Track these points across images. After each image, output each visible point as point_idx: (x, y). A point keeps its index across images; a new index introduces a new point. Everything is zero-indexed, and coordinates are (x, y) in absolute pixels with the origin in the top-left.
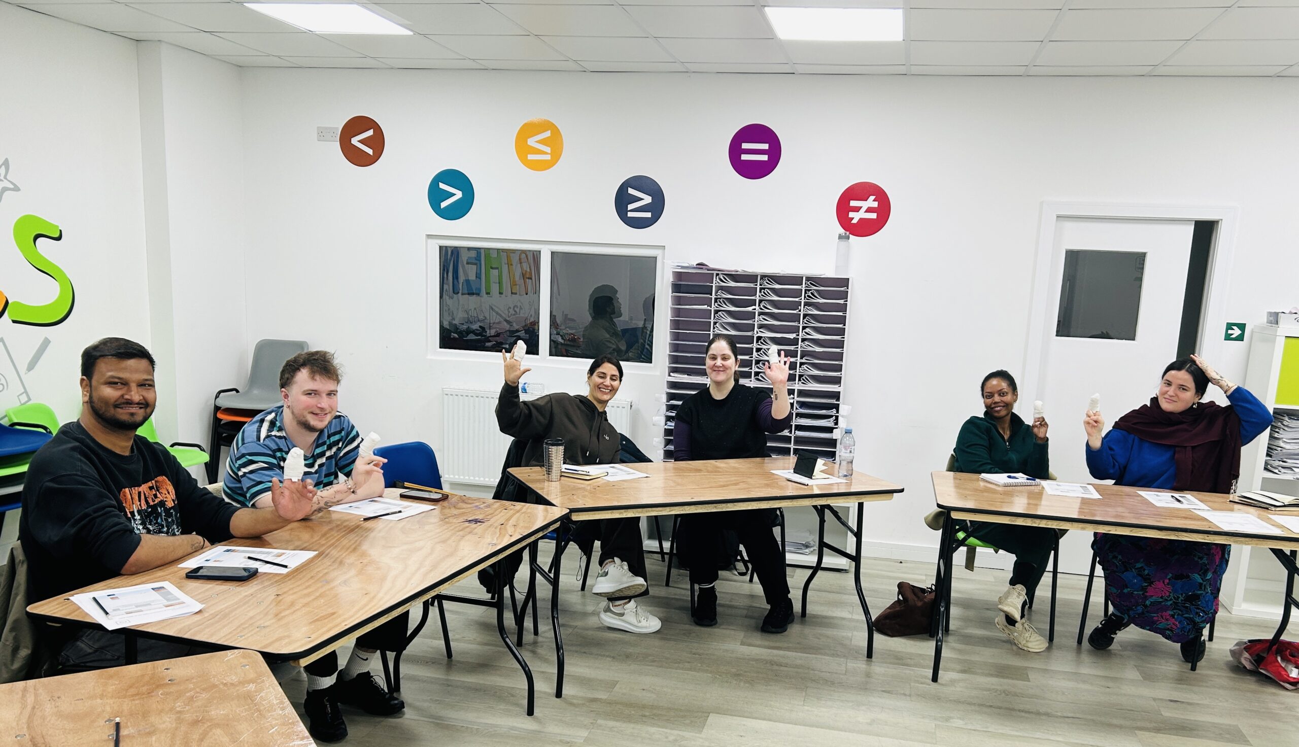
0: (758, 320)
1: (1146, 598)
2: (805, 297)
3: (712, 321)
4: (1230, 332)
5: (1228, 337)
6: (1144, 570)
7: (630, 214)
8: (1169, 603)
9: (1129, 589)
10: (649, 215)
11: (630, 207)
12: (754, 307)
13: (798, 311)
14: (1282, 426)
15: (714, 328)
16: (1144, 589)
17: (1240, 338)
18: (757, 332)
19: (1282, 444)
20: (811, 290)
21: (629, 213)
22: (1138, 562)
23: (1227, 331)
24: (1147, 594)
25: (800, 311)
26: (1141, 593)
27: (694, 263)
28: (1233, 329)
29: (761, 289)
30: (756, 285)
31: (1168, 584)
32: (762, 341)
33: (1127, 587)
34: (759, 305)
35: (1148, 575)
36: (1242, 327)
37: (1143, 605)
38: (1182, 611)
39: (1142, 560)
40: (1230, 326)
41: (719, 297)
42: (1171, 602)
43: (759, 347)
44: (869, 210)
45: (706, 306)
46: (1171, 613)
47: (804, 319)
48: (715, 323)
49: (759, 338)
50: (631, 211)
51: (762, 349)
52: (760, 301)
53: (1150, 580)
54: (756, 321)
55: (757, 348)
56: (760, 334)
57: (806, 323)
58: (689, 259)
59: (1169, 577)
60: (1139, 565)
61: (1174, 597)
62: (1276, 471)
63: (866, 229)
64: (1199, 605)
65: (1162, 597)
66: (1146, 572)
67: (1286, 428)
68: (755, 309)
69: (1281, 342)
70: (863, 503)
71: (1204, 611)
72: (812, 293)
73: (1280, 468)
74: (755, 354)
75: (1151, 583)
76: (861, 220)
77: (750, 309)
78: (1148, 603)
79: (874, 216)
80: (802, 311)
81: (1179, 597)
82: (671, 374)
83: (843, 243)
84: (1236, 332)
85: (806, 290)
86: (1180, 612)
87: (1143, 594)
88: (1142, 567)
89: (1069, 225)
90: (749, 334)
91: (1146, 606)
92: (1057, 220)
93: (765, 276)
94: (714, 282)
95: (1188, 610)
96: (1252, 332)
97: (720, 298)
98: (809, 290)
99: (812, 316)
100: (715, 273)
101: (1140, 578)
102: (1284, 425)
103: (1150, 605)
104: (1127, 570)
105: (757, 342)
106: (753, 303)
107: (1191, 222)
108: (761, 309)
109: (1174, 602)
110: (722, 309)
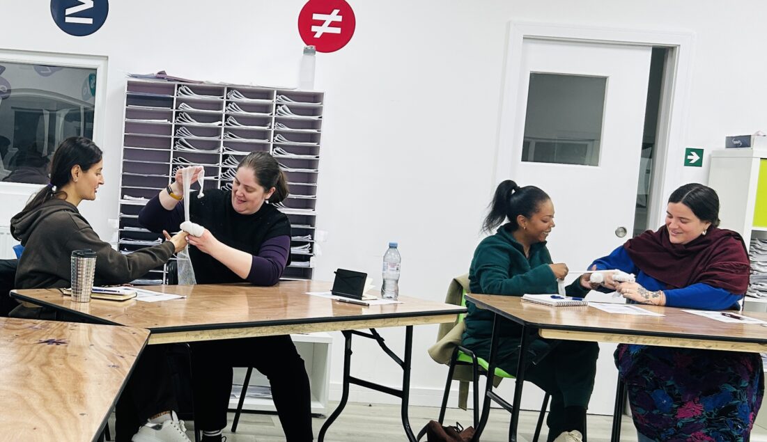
0: (223, 138)
1: (677, 420)
2: (276, 113)
3: (173, 137)
4: (689, 157)
5: (687, 163)
6: (675, 389)
7: (68, 20)
8: (702, 421)
9: (658, 411)
10: (89, 21)
11: (69, 11)
12: (220, 123)
13: (268, 127)
14: (755, 250)
15: (175, 145)
16: (673, 411)
17: (699, 163)
18: (221, 150)
19: (757, 268)
20: (282, 105)
21: (66, 18)
22: (669, 379)
23: (686, 157)
24: (678, 417)
25: (270, 127)
26: (671, 415)
27: (155, 73)
28: (692, 155)
29: (227, 103)
30: (223, 98)
31: (698, 403)
32: (229, 160)
33: (656, 409)
34: (226, 121)
35: (679, 395)
36: (700, 152)
37: (675, 427)
38: (716, 427)
39: (672, 378)
40: (689, 152)
41: (181, 110)
42: (704, 419)
43: (225, 166)
44: (333, 24)
45: (166, 121)
46: (705, 431)
47: (274, 136)
48: (176, 140)
49: (225, 157)
50: (70, 16)
51: (228, 168)
52: (227, 116)
53: (680, 399)
54: (222, 138)
55: (222, 168)
56: (227, 152)
57: (277, 141)
58: (147, 68)
59: (699, 394)
60: (669, 383)
61: (707, 414)
62: (755, 295)
63: (330, 44)
64: (735, 416)
65: (694, 417)
66: (677, 391)
67: (760, 252)
68: (221, 125)
69: (756, 163)
70: (412, 326)
71: (742, 423)
72: (283, 108)
73: (757, 292)
74: (220, 173)
75: (681, 405)
76: (324, 35)
77: (216, 124)
78: (679, 424)
79: (337, 31)
80: (273, 127)
81: (711, 413)
82: (125, 196)
83: (309, 58)
84: (695, 158)
85: (277, 105)
86: (715, 429)
87: (673, 417)
88: (672, 385)
89: (534, 47)
90: (215, 152)
91: (678, 428)
92: (523, 42)
93: (233, 89)
94: (175, 94)
95: (723, 424)
96: (710, 158)
97: (182, 112)
98: (280, 105)
99: (283, 133)
100: (177, 83)
101: (669, 398)
102: (757, 248)
103: (682, 426)
104: (657, 387)
105: (223, 161)
106: (218, 118)
107: (648, 48)
108: (227, 124)
109: (707, 419)
110: (184, 123)
